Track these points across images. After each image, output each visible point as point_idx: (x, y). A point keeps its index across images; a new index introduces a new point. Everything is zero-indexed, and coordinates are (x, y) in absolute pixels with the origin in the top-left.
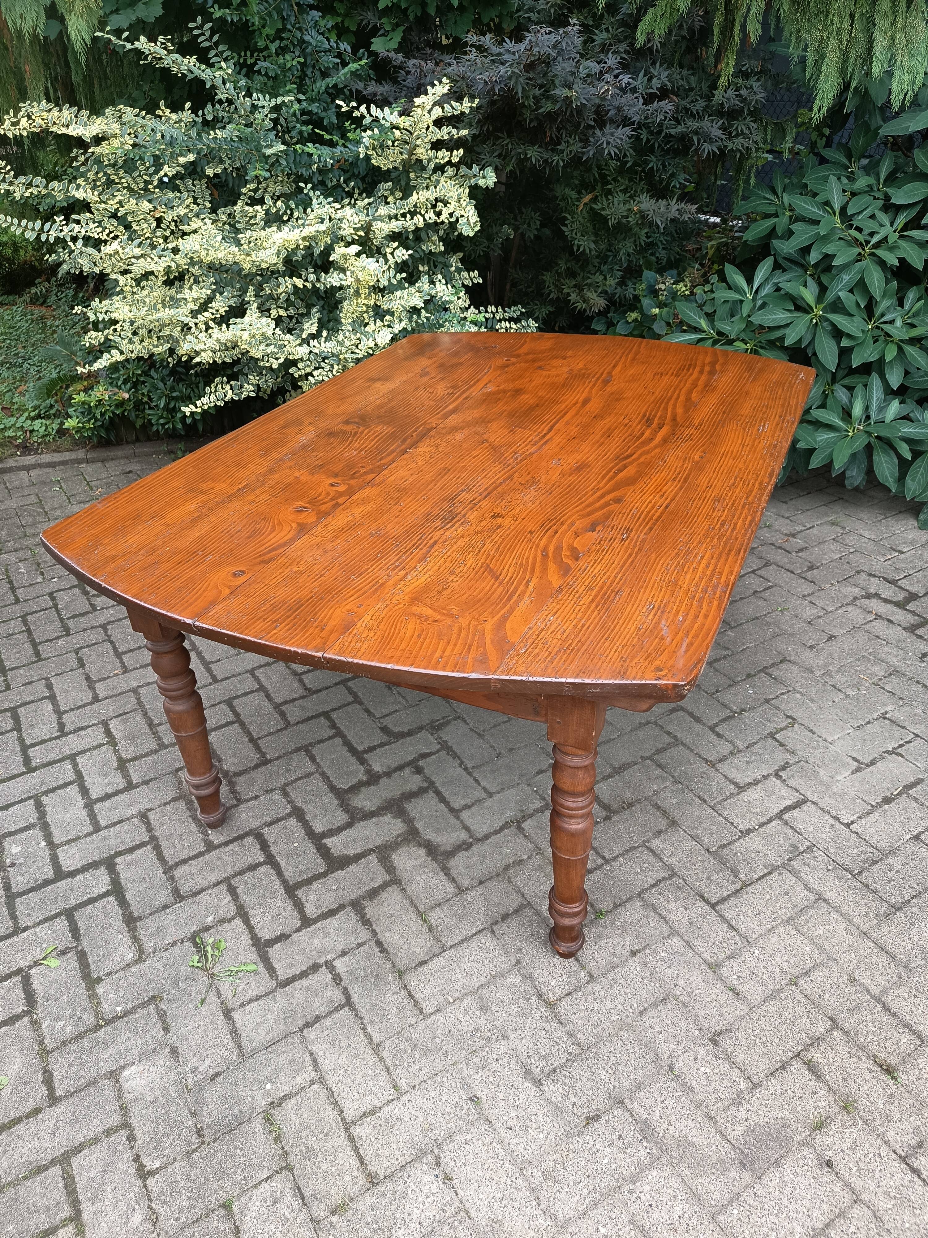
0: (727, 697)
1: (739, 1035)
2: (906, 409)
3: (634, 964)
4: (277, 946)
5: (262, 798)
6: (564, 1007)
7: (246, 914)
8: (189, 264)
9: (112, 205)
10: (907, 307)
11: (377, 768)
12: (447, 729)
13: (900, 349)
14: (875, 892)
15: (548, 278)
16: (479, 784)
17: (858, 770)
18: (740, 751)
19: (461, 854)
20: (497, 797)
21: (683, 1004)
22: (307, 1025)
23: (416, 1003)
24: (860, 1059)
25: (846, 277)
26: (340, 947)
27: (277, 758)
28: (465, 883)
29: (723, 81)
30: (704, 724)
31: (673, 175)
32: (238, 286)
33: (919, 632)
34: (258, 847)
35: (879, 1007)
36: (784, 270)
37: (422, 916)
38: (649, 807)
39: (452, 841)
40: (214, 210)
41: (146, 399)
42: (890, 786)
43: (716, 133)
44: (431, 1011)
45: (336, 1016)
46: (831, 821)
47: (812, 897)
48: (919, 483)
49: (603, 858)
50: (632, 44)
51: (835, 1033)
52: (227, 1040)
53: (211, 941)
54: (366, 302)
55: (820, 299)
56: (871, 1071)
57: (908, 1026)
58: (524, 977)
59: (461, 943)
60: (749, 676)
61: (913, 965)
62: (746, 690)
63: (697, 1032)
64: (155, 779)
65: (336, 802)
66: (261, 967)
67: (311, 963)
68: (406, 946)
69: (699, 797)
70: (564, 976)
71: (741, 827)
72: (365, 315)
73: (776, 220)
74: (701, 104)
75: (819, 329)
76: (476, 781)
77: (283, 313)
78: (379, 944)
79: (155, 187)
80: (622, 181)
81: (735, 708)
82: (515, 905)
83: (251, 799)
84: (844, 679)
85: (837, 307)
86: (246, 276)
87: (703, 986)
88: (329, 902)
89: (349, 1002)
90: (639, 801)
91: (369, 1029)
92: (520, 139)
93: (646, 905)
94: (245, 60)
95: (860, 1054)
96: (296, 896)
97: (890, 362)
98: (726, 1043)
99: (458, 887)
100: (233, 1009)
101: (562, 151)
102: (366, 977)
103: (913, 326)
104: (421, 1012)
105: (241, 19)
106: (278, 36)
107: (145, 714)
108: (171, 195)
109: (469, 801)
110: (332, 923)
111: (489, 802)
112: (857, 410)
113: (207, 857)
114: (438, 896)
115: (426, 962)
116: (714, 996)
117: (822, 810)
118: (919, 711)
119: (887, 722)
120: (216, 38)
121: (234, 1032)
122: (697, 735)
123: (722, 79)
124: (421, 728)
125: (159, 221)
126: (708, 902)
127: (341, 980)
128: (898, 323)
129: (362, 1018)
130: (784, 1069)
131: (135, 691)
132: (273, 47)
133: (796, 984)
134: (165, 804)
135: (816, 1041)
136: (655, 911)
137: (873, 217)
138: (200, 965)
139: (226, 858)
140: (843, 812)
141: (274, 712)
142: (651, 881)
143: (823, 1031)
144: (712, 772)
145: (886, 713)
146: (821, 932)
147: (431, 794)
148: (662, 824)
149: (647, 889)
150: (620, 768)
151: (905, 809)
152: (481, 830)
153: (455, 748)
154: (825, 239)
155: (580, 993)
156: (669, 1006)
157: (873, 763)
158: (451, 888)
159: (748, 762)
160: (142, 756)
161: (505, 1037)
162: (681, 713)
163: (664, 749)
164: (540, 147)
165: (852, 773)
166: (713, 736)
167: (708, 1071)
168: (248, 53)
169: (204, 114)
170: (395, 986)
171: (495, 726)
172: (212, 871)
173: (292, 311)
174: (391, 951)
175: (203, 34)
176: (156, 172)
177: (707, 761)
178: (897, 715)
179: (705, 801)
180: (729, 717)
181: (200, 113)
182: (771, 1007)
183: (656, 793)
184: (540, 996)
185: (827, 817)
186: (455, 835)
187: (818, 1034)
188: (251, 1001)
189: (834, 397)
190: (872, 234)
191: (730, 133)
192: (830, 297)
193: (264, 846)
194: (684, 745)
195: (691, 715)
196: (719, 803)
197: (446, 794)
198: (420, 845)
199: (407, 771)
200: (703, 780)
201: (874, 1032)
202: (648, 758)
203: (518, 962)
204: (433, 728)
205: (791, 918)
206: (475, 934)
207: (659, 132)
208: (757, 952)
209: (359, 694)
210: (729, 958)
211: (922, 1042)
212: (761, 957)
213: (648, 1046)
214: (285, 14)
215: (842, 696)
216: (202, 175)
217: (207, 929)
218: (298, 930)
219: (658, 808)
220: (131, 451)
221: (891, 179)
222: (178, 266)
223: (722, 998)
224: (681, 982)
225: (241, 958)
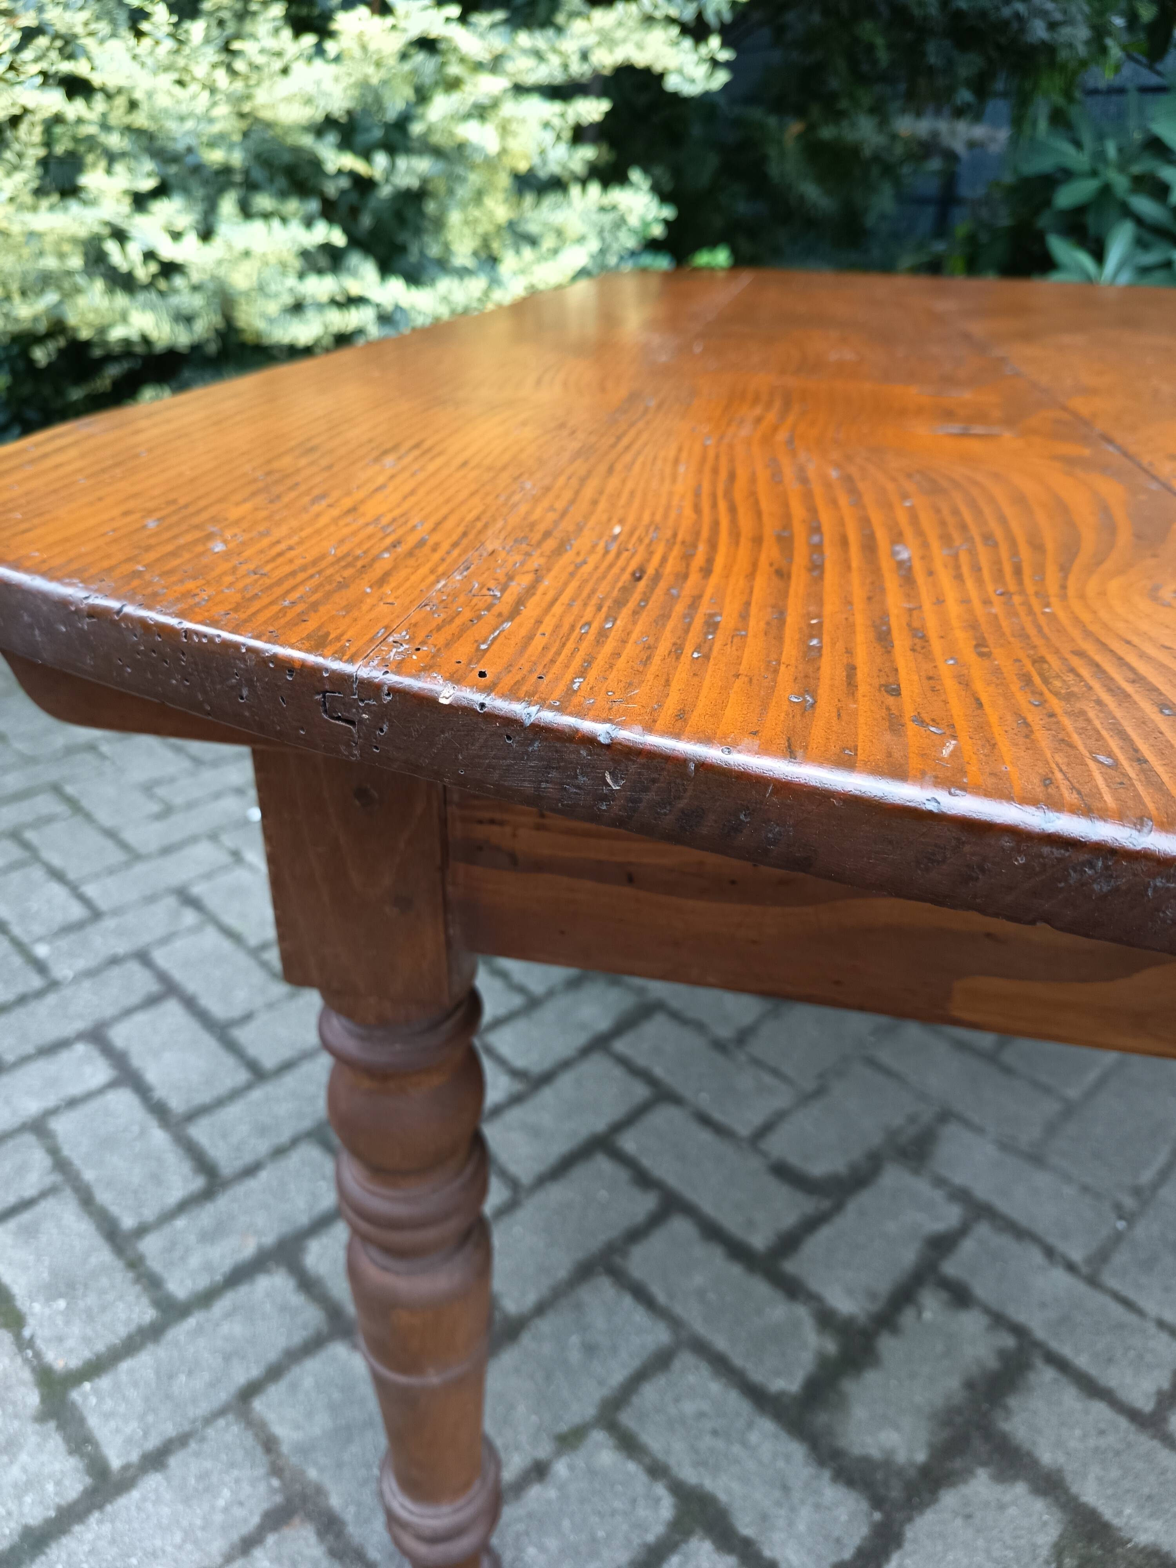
5: (561, 1468)
11: (843, 1304)
12: (942, 1153)
16: (1140, 1313)
64: (183, 1441)
65: (797, 1450)
76: (1127, 1303)
83: (527, 1478)
107: (87, 1201)
124: (875, 1160)
131: (38, 1128)
147: (1048, 1372)
153: (1001, 1208)
160: (115, 1357)
171: (1050, 1129)
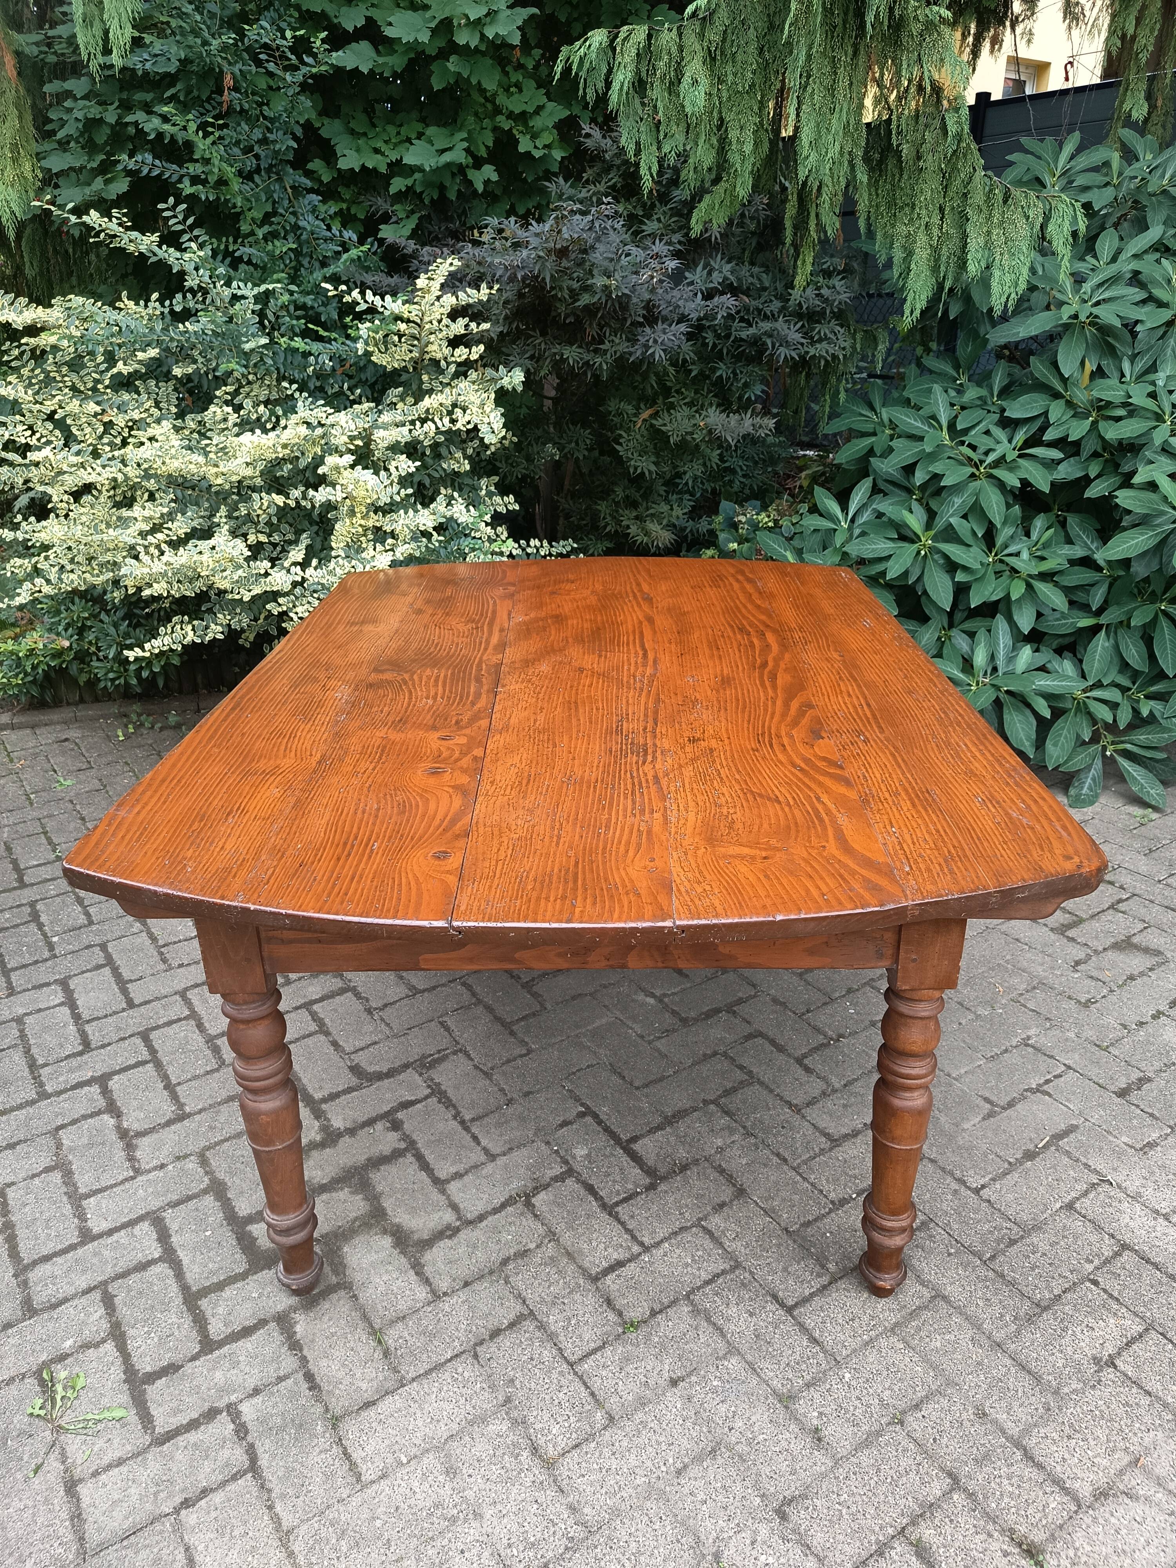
0: (821, 1019)
1: (818, 1503)
2: (1042, 658)
3: (674, 1399)
4: (161, 1383)
5: (170, 1167)
6: (568, 1466)
7: (123, 1335)
8: (143, 477)
9: (49, 406)
10: (1034, 536)
11: (338, 1123)
12: (441, 1067)
13: (1029, 586)
14: (1012, 1284)
15: (603, 507)
16: (479, 1143)
17: (990, 1115)
18: (835, 1091)
19: (442, 1244)
20: (501, 1161)
21: (740, 1456)
22: (187, 1504)
23: (353, 1466)
24: (990, 1535)
25: (958, 501)
26: (251, 1384)
27: (200, 1112)
28: (443, 1285)
29: (800, 280)
30: (789, 1055)
31: (746, 385)
32: (206, 505)
33: (1071, 933)
34: (155, 1236)
35: (1019, 1455)
36: (885, 494)
37: (376, 1334)
38: (709, 1171)
39: (431, 1225)
40: (181, 415)
41: (93, 649)
42: (1033, 1135)
43: (794, 336)
44: (373, 1477)
45: (232, 1487)
46: (955, 1186)
47: (927, 1294)
48: (1063, 748)
49: (642, 1244)
50: (687, 235)
51: (956, 1497)
52: (65, 1531)
53: (63, 1375)
54: (363, 522)
55: (928, 526)
56: (1006, 1554)
57: (1058, 1482)
58: (515, 1422)
59: (428, 1372)
60: (850, 991)
61: (1066, 1390)
62: (846, 1009)
63: (758, 1500)
64: (25, 1141)
66: (132, 1416)
67: (206, 1406)
68: (348, 1379)
69: (778, 1155)
70: (572, 1419)
71: (832, 1196)
72: (363, 539)
73: (873, 439)
74: (776, 305)
75: (930, 562)
76: (475, 1138)
77: (263, 538)
78: (309, 1377)
79: (107, 387)
80: (686, 393)
81: (830, 1033)
82: (512, 1316)
83: (155, 1168)
84: (974, 994)
85: (950, 535)
86: (217, 493)
87: (770, 1429)
88: (244, 1316)
89: (253, 1467)
90: (696, 1162)
91: (278, 1508)
92: (555, 338)
93: (696, 1311)
94: (227, 247)
95: (990, 1527)
96: (198, 1308)
97: (1018, 600)
98: (799, 1516)
99: (433, 1292)
100: (81, 1480)
101: (606, 351)
102: (282, 1429)
103: (1043, 558)
104: (359, 1480)
105: (218, 198)
106: (267, 219)
107: (27, 1051)
108: (126, 397)
109: (461, 1168)
110: (246, 1345)
111: (489, 1168)
112: (980, 659)
113: (80, 1251)
114: (403, 1306)
115: (374, 1403)
116: (784, 1444)
117: (943, 1170)
118: (1071, 1035)
119: (1030, 1050)
120: (190, 221)
121: (77, 1517)
122: (780, 1070)
123: (798, 278)
124: (406, 1066)
125: (108, 426)
126: (782, 1305)
127: (247, 1432)
128: (1025, 555)
129: (269, 1491)
130: (881, 1554)
131: (19, 1020)
132: (260, 233)
133: (901, 1423)
134: (34, 1176)
135: (929, 1508)
136: (708, 1319)
137: (987, 432)
138: (42, 1413)
139: (106, 1253)
140: (971, 1172)
141: (204, 1047)
142: (705, 1276)
143: (939, 1493)
144: (796, 1120)
145: (1029, 1038)
146: (938, 1344)
147: (410, 1158)
148: (726, 1194)
149: (699, 1288)
150: (674, 1116)
151: (1054, 1167)
152: (472, 1206)
153: (451, 1093)
154: (932, 457)
155: (593, 1445)
156: (720, 1461)
157: (1011, 1104)
158: (422, 1293)
159: (845, 1106)
160: (13, 1109)
161: (478, 1516)
162: (759, 1041)
163: (734, 1090)
164: (580, 347)
165: (984, 1119)
166: (800, 1072)
167: (771, 1560)
168: (231, 239)
169: (171, 304)
170: (324, 1441)
171: (509, 1061)
172: (84, 1272)
173: (276, 538)
174: (325, 1387)
175: (175, 217)
176: (107, 370)
177: (790, 1105)
178: (1045, 1041)
179: (785, 1160)
180: (822, 1045)
181: (167, 303)
182: (865, 1458)
183: (720, 1150)
184: (535, 1450)
185: (949, 1179)
186: (436, 1216)
187: (931, 1499)
188: (110, 1467)
189: (953, 645)
190: (986, 453)
191: (812, 338)
192: (940, 523)
193: (164, 1236)
194: (761, 1083)
195: (773, 1042)
196: (805, 1162)
197: (430, 1158)
198: (385, 1232)
199: (379, 1126)
200: (783, 1132)
201: (1011, 1493)
202: (712, 1102)
203: (508, 1400)
204: (423, 1066)
205: (897, 1324)
206: (450, 1360)
207: (728, 336)
208: (847, 1375)
209: (327, 1021)
210: (808, 1385)
211: (1079, 1506)
212: (854, 1383)
213: (684, 1525)
214: (276, 196)
215: (971, 1016)
216: (168, 376)
217: (62, 1358)
218: (194, 1358)
219: (722, 1171)
220: (72, 715)
221: (1006, 392)
222: (127, 478)
223: (796, 1447)
224: (739, 1424)
225: (105, 1401)
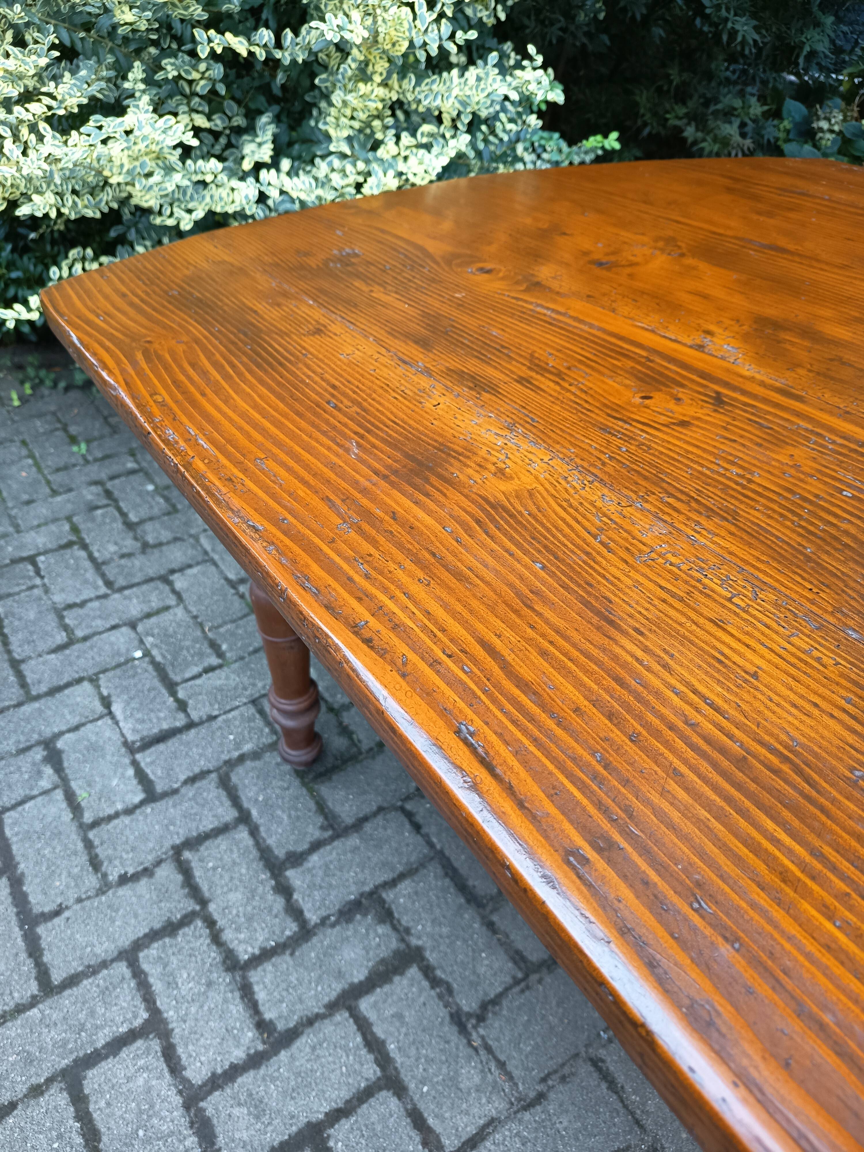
32: (110, 59)
54: (380, 93)
72: (376, 123)
77: (201, 122)
86: (126, 39)
173: (218, 123)
